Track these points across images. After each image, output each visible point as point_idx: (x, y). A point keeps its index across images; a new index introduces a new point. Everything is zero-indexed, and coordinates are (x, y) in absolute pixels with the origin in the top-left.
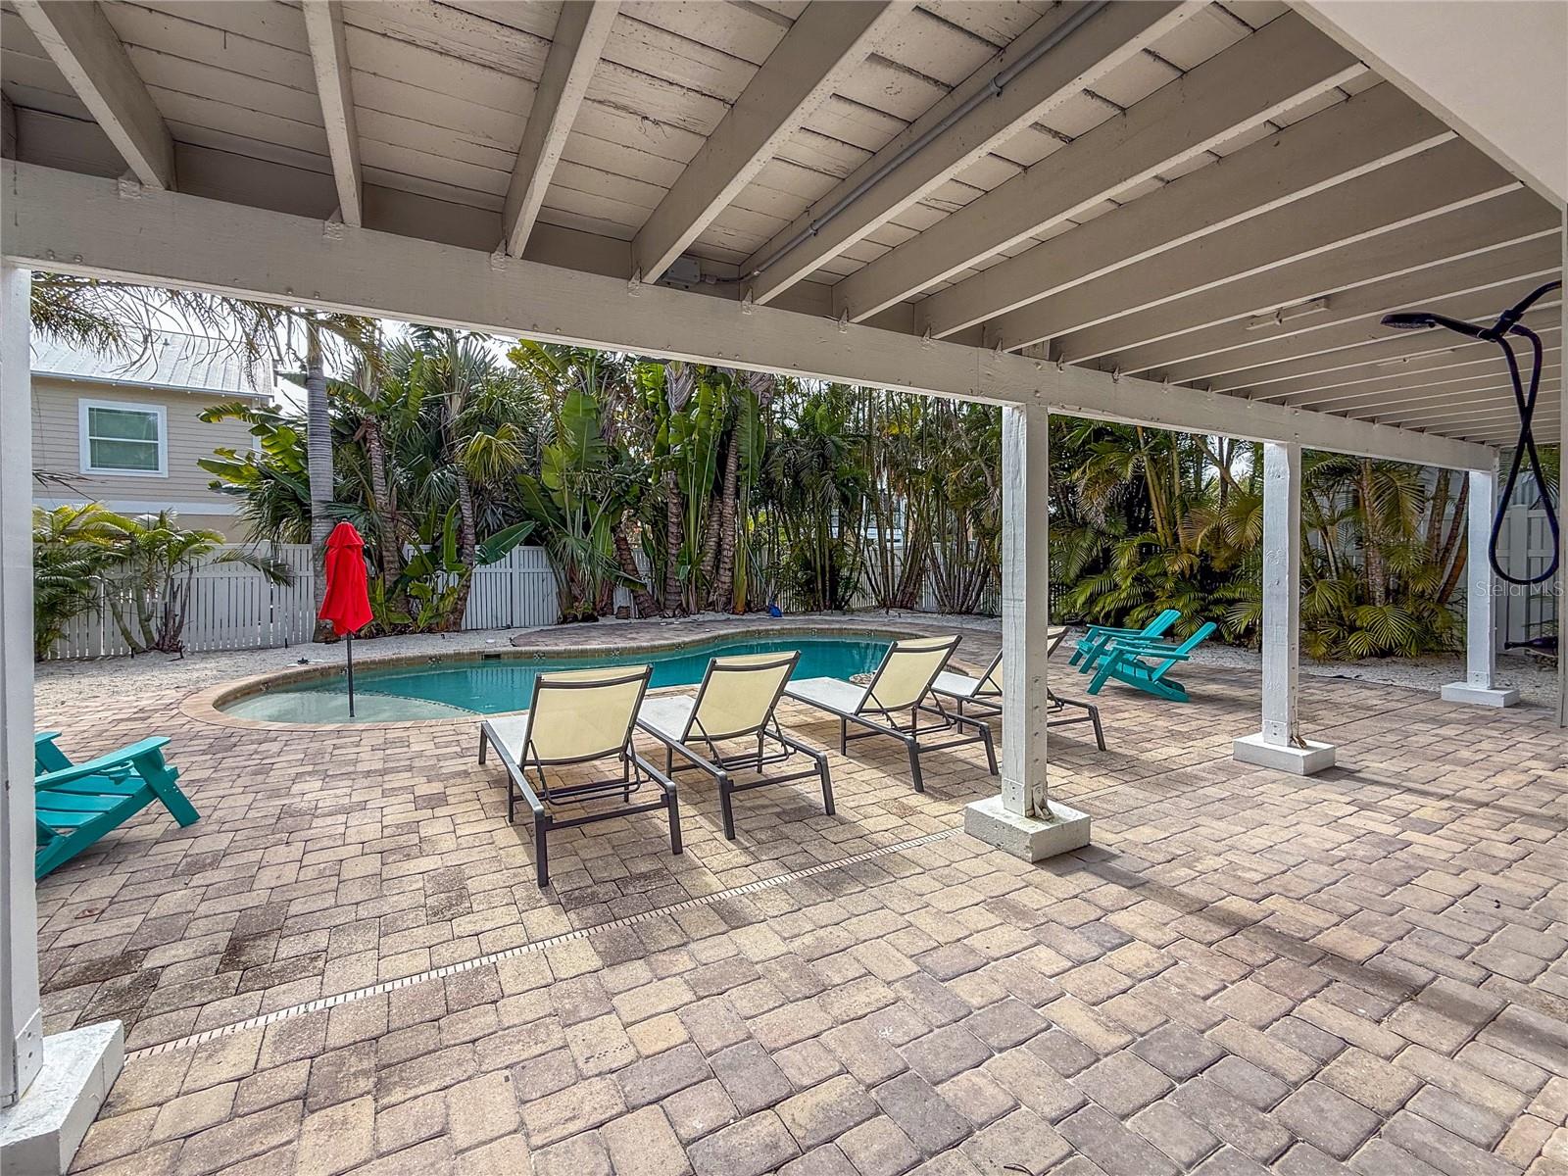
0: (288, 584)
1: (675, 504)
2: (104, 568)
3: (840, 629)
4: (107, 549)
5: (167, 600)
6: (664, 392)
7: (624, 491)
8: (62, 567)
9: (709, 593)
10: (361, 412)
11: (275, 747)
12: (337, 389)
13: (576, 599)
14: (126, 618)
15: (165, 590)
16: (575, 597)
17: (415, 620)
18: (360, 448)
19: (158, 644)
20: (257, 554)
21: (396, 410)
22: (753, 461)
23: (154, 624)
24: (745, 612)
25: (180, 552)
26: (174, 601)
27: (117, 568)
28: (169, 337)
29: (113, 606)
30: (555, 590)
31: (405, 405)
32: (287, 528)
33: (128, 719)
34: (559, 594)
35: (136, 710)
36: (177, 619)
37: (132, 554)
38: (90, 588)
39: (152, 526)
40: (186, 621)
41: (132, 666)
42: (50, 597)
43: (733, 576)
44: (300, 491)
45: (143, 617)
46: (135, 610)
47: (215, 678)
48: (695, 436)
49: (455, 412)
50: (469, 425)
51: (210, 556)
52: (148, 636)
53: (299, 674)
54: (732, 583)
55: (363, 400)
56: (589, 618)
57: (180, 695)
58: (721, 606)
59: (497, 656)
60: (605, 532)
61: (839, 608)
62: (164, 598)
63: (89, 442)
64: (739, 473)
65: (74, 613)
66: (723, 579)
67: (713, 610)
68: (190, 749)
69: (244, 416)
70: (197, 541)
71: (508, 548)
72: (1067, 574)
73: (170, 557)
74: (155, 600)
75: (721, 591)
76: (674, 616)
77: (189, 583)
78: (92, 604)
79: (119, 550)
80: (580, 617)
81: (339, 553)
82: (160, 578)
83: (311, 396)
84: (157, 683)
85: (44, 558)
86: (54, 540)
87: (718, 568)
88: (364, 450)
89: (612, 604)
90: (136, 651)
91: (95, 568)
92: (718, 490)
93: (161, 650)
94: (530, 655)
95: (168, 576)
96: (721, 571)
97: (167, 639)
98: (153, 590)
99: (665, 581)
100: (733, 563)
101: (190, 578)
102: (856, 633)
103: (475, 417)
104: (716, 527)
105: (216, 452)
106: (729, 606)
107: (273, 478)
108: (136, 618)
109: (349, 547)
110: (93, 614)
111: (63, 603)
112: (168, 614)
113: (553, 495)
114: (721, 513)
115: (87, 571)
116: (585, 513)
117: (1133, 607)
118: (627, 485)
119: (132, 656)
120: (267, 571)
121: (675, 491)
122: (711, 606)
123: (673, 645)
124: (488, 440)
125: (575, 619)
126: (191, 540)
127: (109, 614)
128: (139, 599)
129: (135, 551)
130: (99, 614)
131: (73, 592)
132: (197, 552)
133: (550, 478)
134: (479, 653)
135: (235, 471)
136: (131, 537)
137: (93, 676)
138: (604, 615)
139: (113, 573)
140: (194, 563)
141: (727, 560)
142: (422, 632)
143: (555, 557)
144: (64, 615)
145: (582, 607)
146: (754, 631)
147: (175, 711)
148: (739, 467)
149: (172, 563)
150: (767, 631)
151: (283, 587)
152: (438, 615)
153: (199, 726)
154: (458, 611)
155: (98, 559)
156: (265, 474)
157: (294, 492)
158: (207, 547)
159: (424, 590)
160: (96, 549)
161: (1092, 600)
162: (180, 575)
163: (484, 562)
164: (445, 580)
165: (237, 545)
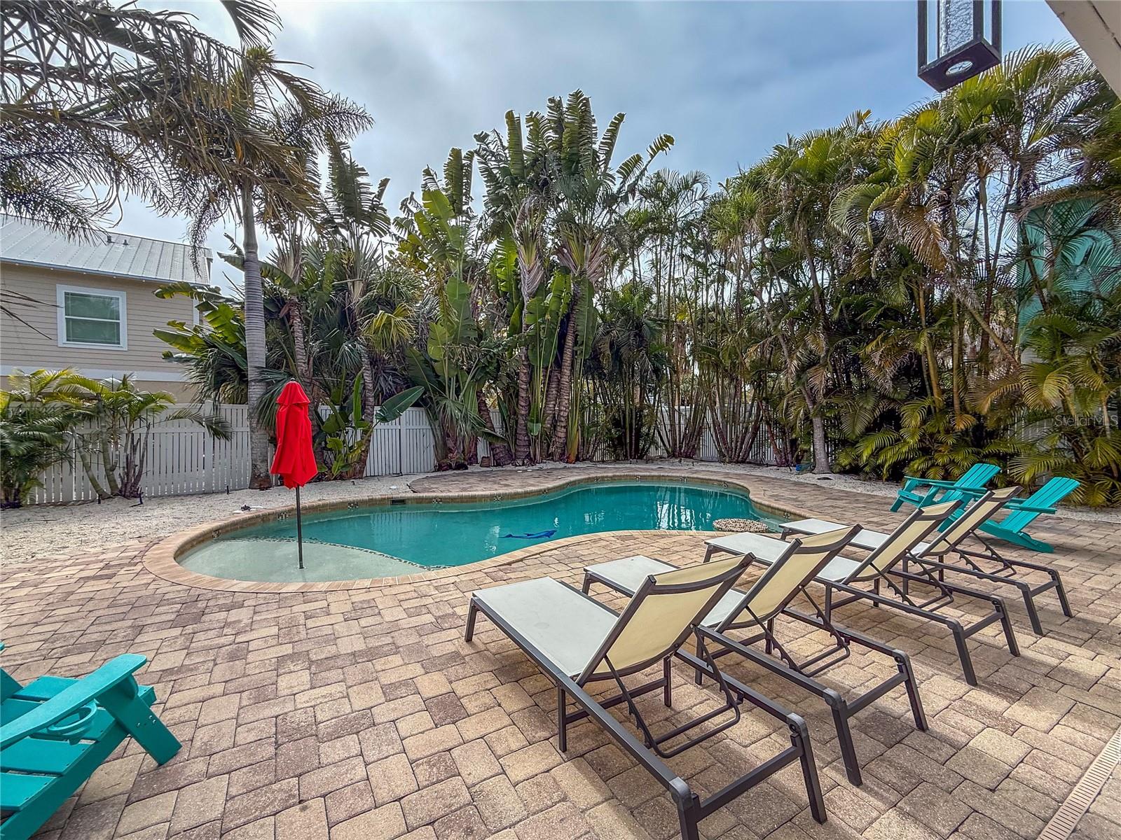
0: (227, 438)
1: (525, 374)
2: (75, 425)
3: (659, 476)
4: (77, 408)
5: (128, 452)
6: (518, 281)
7: (489, 362)
8: (39, 423)
9: (548, 446)
10: (285, 292)
11: (243, 615)
12: (267, 271)
13: (451, 451)
14: (94, 467)
15: (127, 444)
16: (450, 449)
17: (330, 469)
18: (284, 324)
19: (121, 491)
20: (201, 413)
21: (313, 291)
22: (588, 338)
23: (119, 472)
24: (576, 461)
25: (140, 410)
26: (134, 454)
27: (86, 424)
28: (128, 239)
29: (83, 458)
30: (433, 443)
31: (320, 287)
32: (228, 389)
33: (94, 578)
34: (436, 447)
35: (102, 565)
36: (137, 469)
37: (99, 412)
38: (64, 441)
39: (115, 388)
40: (144, 471)
41: (98, 513)
42: (30, 450)
43: (567, 432)
44: (238, 358)
45: (108, 467)
46: (101, 461)
47: (173, 525)
48: (548, 317)
49: (357, 296)
50: (371, 306)
51: (164, 414)
52: (113, 484)
53: (245, 521)
54: (566, 437)
55: (288, 283)
56: (461, 466)
57: (142, 546)
58: (557, 456)
59: (402, 501)
60: (472, 395)
61: (641, 458)
62: (126, 450)
63: (64, 321)
64: (575, 349)
65: (49, 464)
66: (560, 434)
67: (552, 459)
68: (158, 619)
69: (191, 294)
70: (153, 401)
71: (402, 409)
72: (853, 432)
73: (131, 415)
74: (118, 451)
75: (558, 445)
76: (523, 464)
77: (146, 437)
78: (65, 456)
79: (87, 408)
80: (453, 465)
81: (289, 411)
82: (121, 433)
83: (248, 278)
84: (120, 531)
85: (23, 415)
86: (32, 400)
87: (555, 427)
88: (288, 325)
89: (476, 455)
90: (102, 497)
91: (67, 424)
92: (558, 363)
93: (124, 496)
94: (430, 500)
95: (129, 432)
96: (558, 428)
97: (129, 487)
98: (116, 443)
99: (516, 436)
100: (567, 422)
101: (147, 433)
102: (671, 479)
103: (375, 299)
104: (554, 392)
105: (169, 324)
106: (563, 457)
107: (216, 347)
108: (102, 468)
109: (298, 405)
110: (66, 464)
111: (40, 455)
112: (129, 464)
113: (435, 365)
114: (559, 381)
115: (61, 427)
116: (457, 381)
117: (912, 459)
118: (491, 357)
119: (99, 503)
120: (209, 427)
121: (525, 363)
122: (550, 456)
123: (540, 491)
124: (388, 317)
125: (450, 467)
126: (149, 400)
127: (80, 464)
128: (105, 451)
129: (102, 410)
130: (71, 465)
131: (49, 445)
132: (153, 410)
133: (432, 351)
134: (388, 498)
135: (184, 342)
136: (97, 397)
137: (64, 522)
138: (471, 464)
139: (83, 429)
140: (150, 420)
141: (563, 419)
142: (335, 479)
143: (433, 416)
144: (42, 466)
145: (456, 457)
146: (593, 478)
147: (139, 567)
148: (576, 343)
149: (133, 420)
150: (603, 477)
151: (223, 441)
152: (347, 465)
153: (164, 587)
154: (362, 461)
155: (70, 416)
156: (209, 344)
157: (233, 359)
158: (161, 407)
159: (337, 443)
160: (68, 408)
161: (876, 454)
162: (139, 430)
163: (384, 420)
164: (353, 436)
165: (185, 405)
